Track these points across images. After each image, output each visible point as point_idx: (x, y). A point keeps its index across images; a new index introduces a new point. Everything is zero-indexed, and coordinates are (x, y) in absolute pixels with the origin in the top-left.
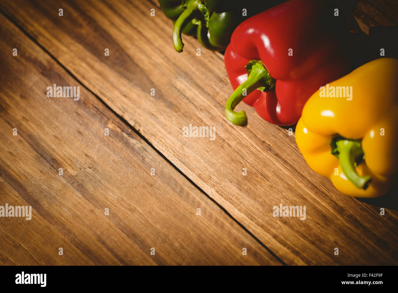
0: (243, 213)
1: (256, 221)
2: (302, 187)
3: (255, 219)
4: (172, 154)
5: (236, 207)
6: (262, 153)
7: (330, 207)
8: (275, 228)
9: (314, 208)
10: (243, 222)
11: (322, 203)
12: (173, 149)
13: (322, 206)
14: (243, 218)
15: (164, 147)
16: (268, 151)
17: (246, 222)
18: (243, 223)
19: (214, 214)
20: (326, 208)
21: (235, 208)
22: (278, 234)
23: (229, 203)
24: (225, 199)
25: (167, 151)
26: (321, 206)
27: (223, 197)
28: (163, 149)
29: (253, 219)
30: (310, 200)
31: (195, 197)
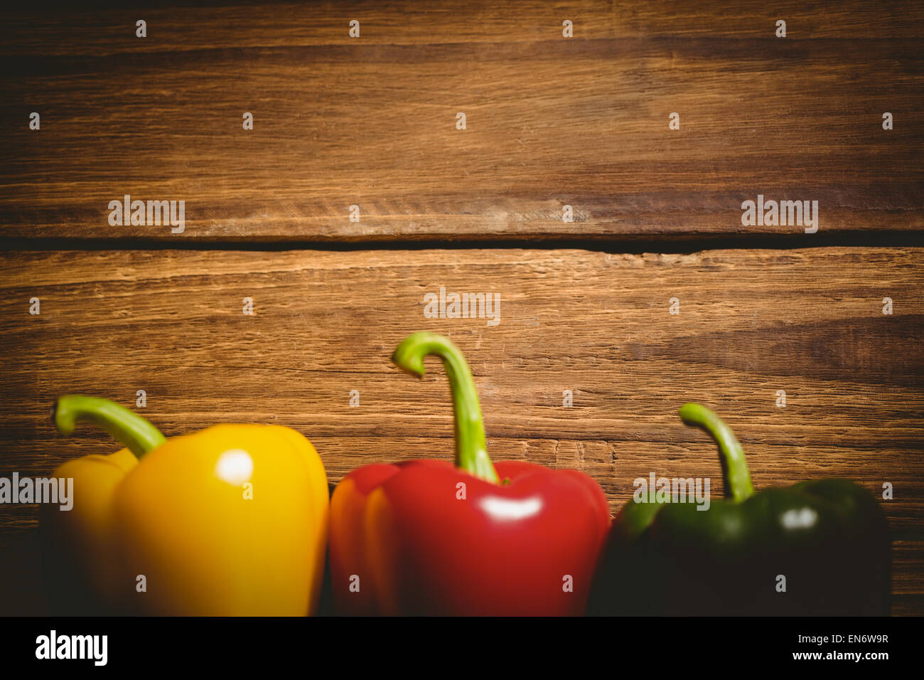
0: (300, 273)
1: (264, 278)
2: (251, 414)
3: (269, 281)
4: (533, 264)
5: (322, 272)
6: (381, 412)
7: (167, 419)
8: (222, 295)
9: (191, 392)
10: (285, 257)
11: (187, 414)
12: (543, 276)
13: (184, 409)
14: (291, 264)
15: (561, 264)
16: (373, 426)
17: (280, 261)
18: (285, 255)
19: (337, 217)
20: (174, 412)
21: (322, 267)
22: (205, 288)
23: (342, 267)
24: (357, 269)
25: (547, 260)
26: (184, 406)
27: (363, 269)
28: (558, 258)
29: (273, 277)
30: (214, 401)
31: (402, 215)
